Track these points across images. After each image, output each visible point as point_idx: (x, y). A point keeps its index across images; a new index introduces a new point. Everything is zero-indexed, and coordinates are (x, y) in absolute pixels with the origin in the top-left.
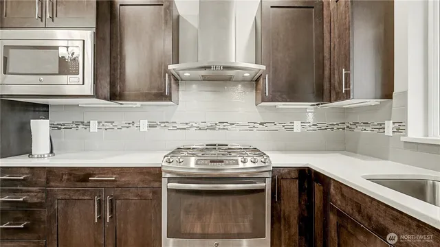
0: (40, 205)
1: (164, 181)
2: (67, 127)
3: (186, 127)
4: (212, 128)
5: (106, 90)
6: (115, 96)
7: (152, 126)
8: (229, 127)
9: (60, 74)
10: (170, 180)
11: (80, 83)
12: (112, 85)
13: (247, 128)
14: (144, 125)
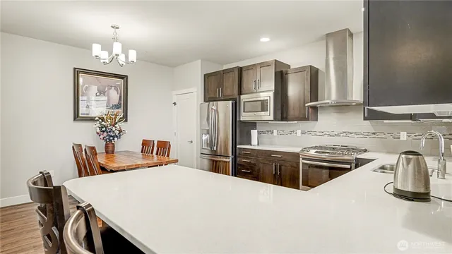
0: (255, 164)
1: (301, 159)
2: (264, 133)
3: (322, 134)
4: (338, 135)
5: (279, 116)
6: (283, 119)
7: (303, 133)
8: (350, 135)
9: (262, 111)
10: (303, 159)
11: (268, 115)
12: (282, 114)
13: (361, 136)
14: (299, 132)
